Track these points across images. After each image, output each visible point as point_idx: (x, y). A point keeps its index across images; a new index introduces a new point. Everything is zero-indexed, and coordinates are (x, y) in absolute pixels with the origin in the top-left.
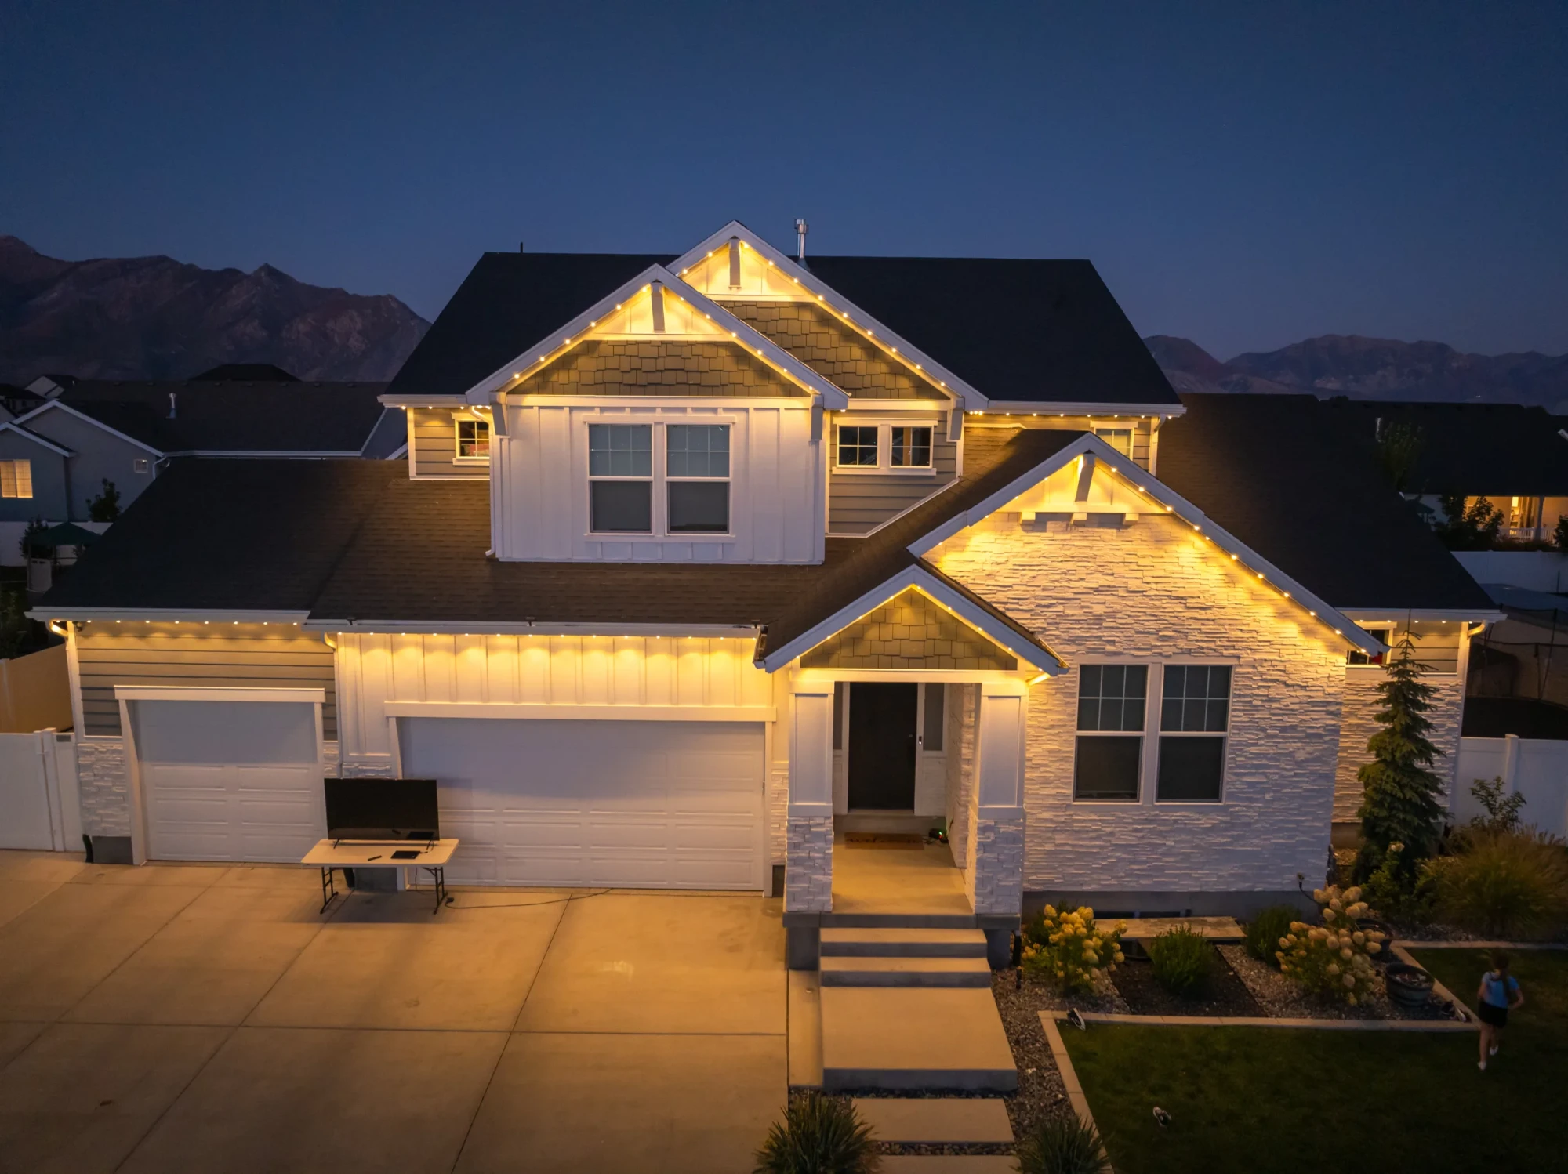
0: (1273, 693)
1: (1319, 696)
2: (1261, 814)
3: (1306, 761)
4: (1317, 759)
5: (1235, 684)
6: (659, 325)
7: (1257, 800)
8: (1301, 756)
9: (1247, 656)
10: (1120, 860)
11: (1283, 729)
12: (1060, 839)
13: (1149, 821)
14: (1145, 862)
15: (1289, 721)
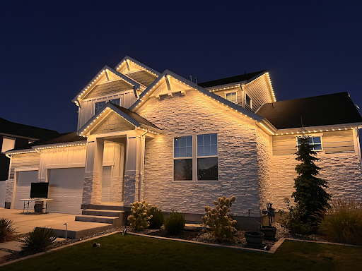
0: (231, 141)
1: (247, 141)
2: (232, 185)
3: (246, 164)
4: (249, 164)
5: (219, 138)
6: (108, 80)
7: (229, 180)
8: (243, 163)
9: (221, 129)
10: (188, 201)
11: (236, 153)
12: (170, 194)
13: (196, 188)
14: (195, 203)
15: (237, 150)
